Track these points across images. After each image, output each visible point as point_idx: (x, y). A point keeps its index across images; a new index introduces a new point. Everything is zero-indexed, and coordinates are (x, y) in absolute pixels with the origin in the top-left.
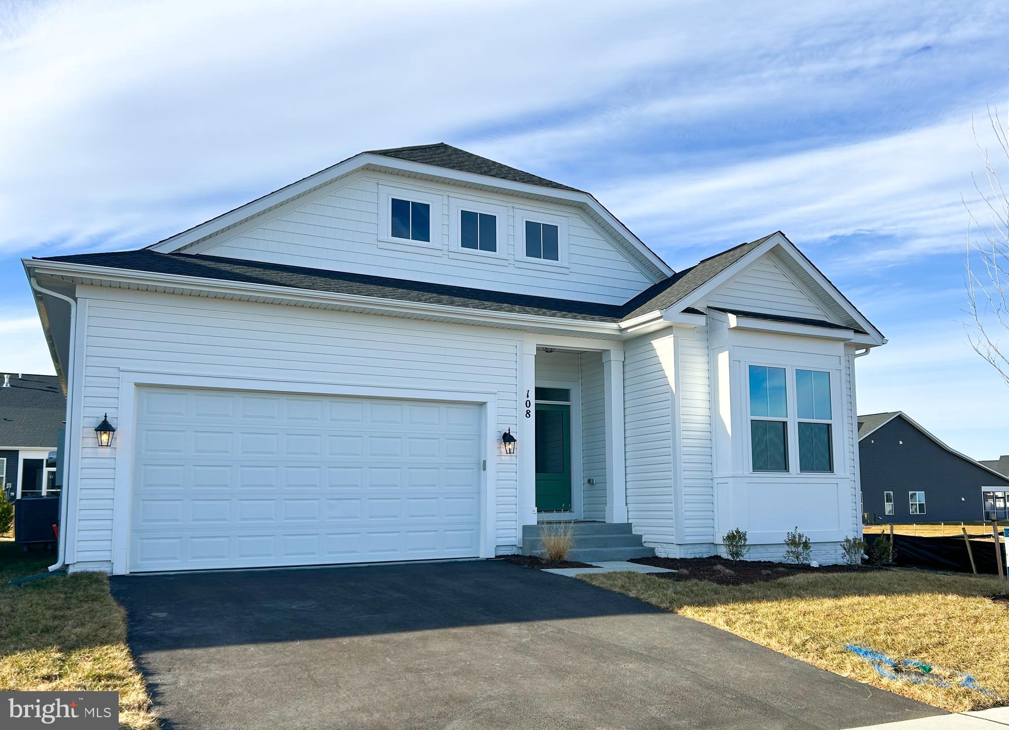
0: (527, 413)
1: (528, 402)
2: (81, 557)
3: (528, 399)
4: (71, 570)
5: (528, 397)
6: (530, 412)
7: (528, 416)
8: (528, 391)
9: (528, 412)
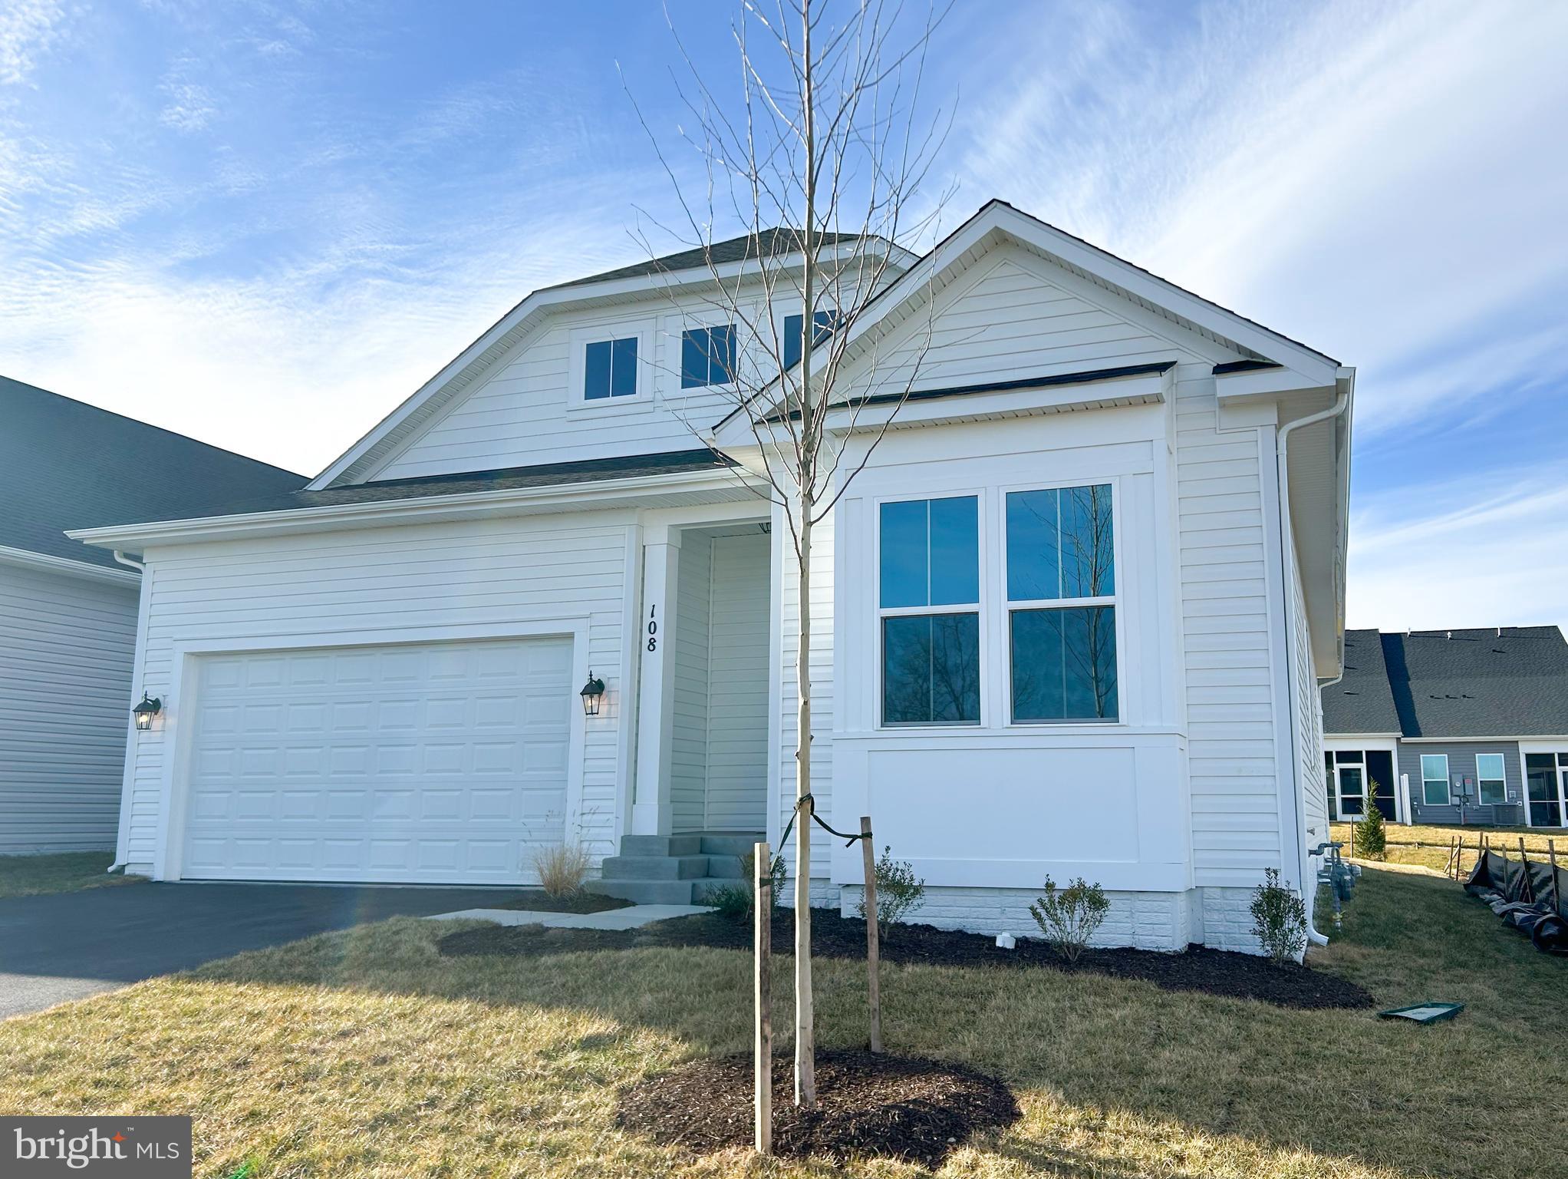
0: (651, 644)
1: (653, 625)
2: (134, 857)
3: (653, 619)
4: (127, 871)
5: (652, 616)
6: (655, 641)
7: (651, 647)
8: (654, 606)
9: (652, 641)
